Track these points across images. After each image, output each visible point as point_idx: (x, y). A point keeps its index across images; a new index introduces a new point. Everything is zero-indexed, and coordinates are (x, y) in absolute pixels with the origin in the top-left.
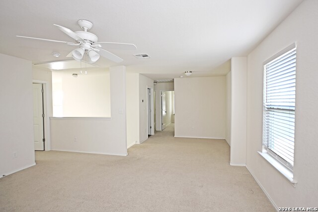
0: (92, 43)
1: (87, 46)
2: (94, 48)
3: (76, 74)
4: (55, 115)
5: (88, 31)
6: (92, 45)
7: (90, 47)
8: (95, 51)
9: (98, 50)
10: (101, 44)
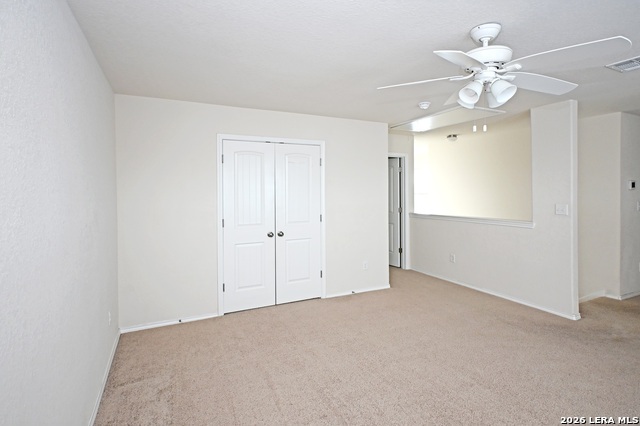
0: (499, 65)
1: (489, 74)
2: (501, 74)
3: (455, 136)
4: (418, 210)
5: (490, 43)
6: (498, 71)
7: (493, 75)
8: (508, 81)
9: (512, 77)
10: (519, 62)
